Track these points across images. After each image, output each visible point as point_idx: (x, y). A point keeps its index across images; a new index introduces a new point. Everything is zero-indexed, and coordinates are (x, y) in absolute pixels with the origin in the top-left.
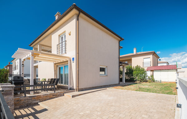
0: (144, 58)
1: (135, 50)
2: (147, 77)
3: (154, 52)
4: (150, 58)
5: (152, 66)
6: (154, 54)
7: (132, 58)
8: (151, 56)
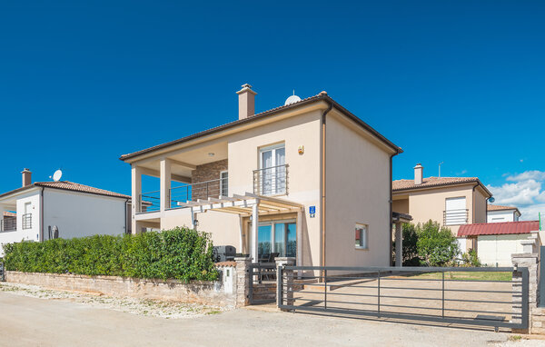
0: (447, 199)
1: (418, 173)
2: (460, 257)
3: (477, 181)
4: (464, 197)
5: (470, 222)
6: (477, 186)
7: (410, 197)
8: (469, 193)
